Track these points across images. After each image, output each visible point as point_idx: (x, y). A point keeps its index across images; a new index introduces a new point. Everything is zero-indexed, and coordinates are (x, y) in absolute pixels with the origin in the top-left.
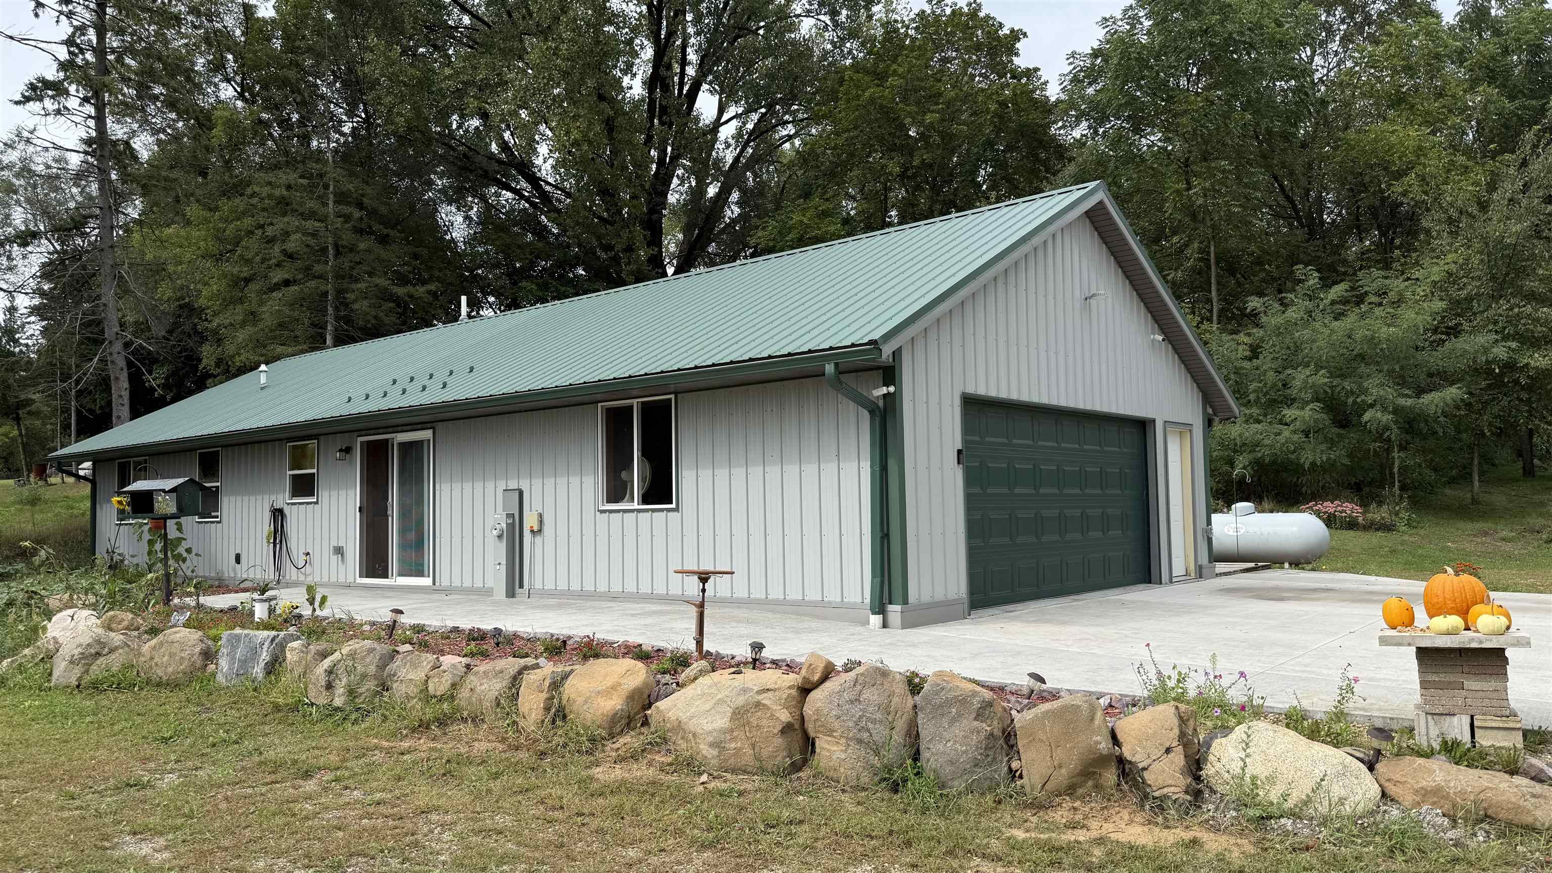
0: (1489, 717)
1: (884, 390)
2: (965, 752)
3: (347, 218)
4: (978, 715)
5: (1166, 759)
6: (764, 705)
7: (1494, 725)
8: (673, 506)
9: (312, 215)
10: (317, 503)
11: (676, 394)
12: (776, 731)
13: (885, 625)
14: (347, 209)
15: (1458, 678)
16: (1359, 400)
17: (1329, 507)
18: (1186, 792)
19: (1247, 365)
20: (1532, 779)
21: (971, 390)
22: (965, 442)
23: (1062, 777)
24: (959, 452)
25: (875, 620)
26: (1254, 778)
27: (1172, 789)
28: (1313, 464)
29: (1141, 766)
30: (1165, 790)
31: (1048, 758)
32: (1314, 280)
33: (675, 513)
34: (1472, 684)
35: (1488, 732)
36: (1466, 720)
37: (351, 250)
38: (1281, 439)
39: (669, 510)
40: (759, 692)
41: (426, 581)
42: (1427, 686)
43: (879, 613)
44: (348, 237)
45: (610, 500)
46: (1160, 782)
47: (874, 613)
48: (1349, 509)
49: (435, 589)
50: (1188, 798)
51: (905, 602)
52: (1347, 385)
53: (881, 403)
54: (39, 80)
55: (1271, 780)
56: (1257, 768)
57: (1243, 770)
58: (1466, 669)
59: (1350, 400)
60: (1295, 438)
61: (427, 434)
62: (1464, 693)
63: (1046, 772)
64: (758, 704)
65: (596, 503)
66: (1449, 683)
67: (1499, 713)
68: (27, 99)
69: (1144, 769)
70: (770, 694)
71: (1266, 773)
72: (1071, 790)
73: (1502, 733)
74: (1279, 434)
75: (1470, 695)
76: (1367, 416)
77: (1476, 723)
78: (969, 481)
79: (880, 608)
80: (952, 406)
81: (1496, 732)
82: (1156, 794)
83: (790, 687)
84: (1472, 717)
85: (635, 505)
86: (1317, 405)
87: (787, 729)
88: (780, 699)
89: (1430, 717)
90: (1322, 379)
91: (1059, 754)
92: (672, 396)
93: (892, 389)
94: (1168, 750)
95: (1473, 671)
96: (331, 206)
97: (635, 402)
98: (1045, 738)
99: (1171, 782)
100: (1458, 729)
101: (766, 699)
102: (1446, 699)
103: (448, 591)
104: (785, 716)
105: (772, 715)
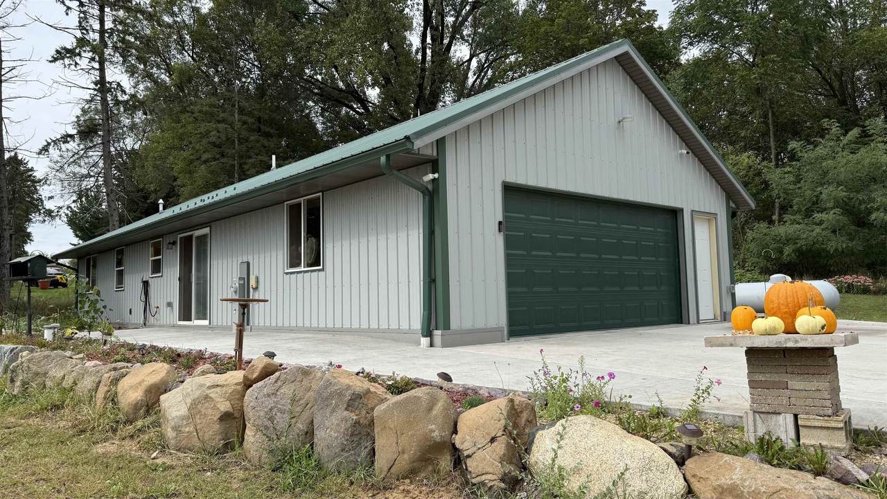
0: (811, 417)
1: (431, 176)
2: (337, 438)
3: (245, 123)
4: (348, 406)
5: (489, 448)
6: (211, 398)
7: (817, 424)
8: (321, 267)
9: (224, 121)
10: (162, 276)
11: (323, 192)
12: (215, 419)
13: (432, 345)
14: (245, 118)
15: (784, 378)
16: (868, 206)
17: (849, 279)
18: (502, 480)
19: (791, 187)
20: (838, 480)
21: (512, 179)
22: (505, 217)
23: (404, 462)
24: (500, 223)
25: (425, 341)
26: (560, 468)
27: (489, 477)
28: (836, 250)
29: (466, 453)
30: (483, 478)
31: (394, 444)
32: (835, 129)
33: (322, 272)
34: (796, 383)
35: (814, 431)
36: (790, 418)
37: (247, 141)
38: (814, 234)
39: (319, 270)
40: (209, 388)
41: (206, 322)
42: (755, 385)
43: (426, 336)
44: (244, 134)
45: (292, 266)
46: (480, 470)
47: (424, 336)
48: (864, 280)
49: (210, 327)
50: (503, 485)
51: (447, 326)
52: (860, 197)
53: (430, 187)
54: (62, 48)
55: (577, 470)
56: (566, 461)
57: (554, 461)
58: (789, 370)
59: (863, 207)
60: (824, 233)
61: (206, 230)
62: (788, 392)
63: (392, 456)
64: (207, 397)
65: (284, 270)
66: (774, 382)
67: (822, 413)
68: (55, 60)
69: (469, 456)
70: (218, 389)
71: (573, 465)
72: (411, 474)
73: (825, 432)
74: (812, 231)
75: (794, 394)
76: (873, 216)
77: (800, 422)
78: (509, 244)
79: (428, 333)
80: (494, 190)
81: (819, 431)
82: (474, 481)
83: (236, 384)
84: (796, 416)
85: (303, 269)
86: (837, 210)
87: (225, 417)
88: (226, 393)
89: (757, 416)
90: (842, 193)
91: (404, 440)
92: (321, 194)
93: (436, 175)
94: (493, 440)
95: (796, 370)
96: (236, 117)
97: (302, 199)
98: (392, 426)
99: (490, 470)
100: (783, 428)
101: (213, 394)
102: (774, 398)
103: (217, 327)
104: (225, 406)
105: (215, 406)
